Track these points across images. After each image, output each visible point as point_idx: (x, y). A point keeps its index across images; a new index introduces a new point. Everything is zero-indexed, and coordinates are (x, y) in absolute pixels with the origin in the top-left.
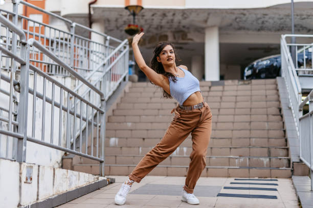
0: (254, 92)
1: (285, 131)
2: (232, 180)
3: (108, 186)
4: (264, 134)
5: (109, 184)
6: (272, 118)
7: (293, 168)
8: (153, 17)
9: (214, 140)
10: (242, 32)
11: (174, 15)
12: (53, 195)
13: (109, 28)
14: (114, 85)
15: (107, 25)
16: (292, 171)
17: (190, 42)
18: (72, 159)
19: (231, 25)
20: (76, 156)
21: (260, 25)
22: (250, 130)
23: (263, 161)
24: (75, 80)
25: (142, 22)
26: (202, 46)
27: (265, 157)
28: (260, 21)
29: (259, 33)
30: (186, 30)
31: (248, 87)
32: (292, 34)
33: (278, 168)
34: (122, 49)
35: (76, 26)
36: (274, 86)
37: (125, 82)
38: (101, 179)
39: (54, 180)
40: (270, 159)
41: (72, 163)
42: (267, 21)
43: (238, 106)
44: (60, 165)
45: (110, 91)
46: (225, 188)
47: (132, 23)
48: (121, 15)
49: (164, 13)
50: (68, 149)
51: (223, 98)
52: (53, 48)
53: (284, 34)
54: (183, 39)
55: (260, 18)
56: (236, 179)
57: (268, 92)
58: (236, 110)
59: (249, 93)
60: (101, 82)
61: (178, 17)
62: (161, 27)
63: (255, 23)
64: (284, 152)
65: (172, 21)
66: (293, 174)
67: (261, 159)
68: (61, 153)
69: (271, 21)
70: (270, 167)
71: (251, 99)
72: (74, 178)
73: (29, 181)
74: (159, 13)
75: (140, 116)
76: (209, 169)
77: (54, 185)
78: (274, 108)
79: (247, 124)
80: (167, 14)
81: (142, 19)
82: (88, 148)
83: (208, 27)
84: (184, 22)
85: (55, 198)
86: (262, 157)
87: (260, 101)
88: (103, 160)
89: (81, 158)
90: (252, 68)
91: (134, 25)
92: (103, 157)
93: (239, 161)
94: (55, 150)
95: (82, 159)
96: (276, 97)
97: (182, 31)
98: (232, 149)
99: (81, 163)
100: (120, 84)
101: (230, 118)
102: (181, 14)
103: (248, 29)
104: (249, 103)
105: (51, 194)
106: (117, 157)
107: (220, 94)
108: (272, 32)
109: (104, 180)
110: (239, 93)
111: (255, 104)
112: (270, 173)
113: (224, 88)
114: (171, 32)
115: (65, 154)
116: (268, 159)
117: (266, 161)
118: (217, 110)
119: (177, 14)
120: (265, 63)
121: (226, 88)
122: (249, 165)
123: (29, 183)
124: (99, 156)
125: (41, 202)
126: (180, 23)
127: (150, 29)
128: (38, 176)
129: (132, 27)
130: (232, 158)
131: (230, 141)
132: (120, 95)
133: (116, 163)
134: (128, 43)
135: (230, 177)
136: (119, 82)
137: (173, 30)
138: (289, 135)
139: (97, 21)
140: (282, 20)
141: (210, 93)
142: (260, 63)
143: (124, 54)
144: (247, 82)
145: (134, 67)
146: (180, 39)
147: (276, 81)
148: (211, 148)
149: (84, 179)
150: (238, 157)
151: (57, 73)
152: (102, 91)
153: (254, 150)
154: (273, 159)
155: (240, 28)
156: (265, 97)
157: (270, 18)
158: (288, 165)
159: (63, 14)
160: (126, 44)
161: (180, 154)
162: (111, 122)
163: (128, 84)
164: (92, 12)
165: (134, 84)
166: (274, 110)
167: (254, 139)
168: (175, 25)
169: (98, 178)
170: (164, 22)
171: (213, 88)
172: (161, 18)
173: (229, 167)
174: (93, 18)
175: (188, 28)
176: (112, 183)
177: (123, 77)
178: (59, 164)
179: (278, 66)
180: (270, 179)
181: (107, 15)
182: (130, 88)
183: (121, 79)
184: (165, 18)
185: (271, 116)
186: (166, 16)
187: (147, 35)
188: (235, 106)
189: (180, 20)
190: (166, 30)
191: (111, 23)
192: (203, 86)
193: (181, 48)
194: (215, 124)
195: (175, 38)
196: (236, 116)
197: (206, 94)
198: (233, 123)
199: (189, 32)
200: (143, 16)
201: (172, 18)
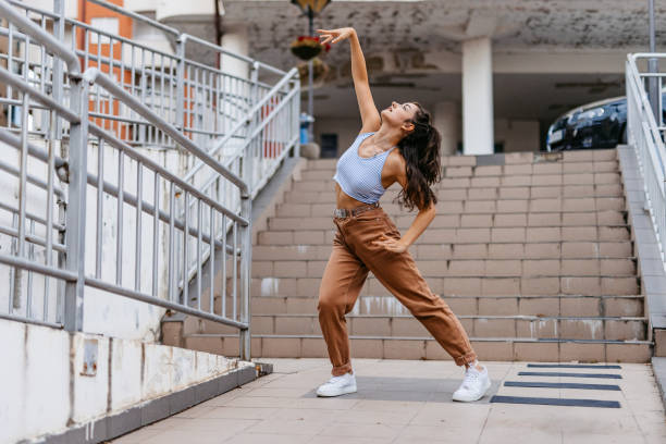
0: (569, 179)
1: (635, 262)
2: (522, 366)
3: (257, 381)
4: (591, 267)
5: (260, 376)
6: (607, 233)
7: (654, 340)
8: (352, 20)
9: (484, 280)
10: (542, 49)
11: (395, 14)
12: (142, 400)
13: (258, 45)
14: (269, 166)
15: (254, 39)
16: (652, 347)
17: (429, 71)
18: (182, 322)
19: (518, 34)
20: (190, 317)
21: (581, 34)
22: (560, 260)
23: (588, 327)
24: (188, 156)
26: (457, 80)
27: (592, 317)
28: (580, 26)
29: (579, 50)
30: (421, 47)
31: (556, 167)
32: (650, 52)
33: (621, 341)
34: (286, 90)
35: (188, 40)
36: (612, 165)
37: (292, 159)
38: (243, 365)
39: (143, 368)
40: (604, 321)
41: (181, 331)
42: (595, 26)
43: (534, 209)
44: (158, 335)
45: (261, 178)
46: (508, 384)
47: (307, 34)
48: (283, 17)
49: (374, 11)
50: (174, 302)
51: (502, 190)
52: (139, 88)
53: (633, 53)
54: (415, 66)
55: (582, 19)
56: (529, 366)
57: (599, 178)
58: (531, 216)
59: (557, 180)
60: (241, 159)
61: (404, 20)
62: (369, 41)
63: (569, 29)
64: (635, 306)
65: (392, 26)
66: (653, 354)
67: (585, 321)
68: (159, 312)
69: (604, 25)
70: (604, 338)
71: (562, 194)
72: (185, 365)
73: (90, 371)
74: (364, 12)
75: (324, 231)
77: (142, 378)
78: (611, 212)
79: (554, 247)
80: (381, 14)
81: (328, 23)
82: (215, 299)
83: (470, 40)
84: (417, 30)
85: (146, 406)
86: (585, 317)
87: (581, 198)
88: (246, 325)
89: (200, 321)
90: (563, 126)
91: (310, 38)
92: (246, 319)
93: (537, 325)
94: (147, 305)
95: (203, 324)
96: (616, 187)
97: (411, 49)
98: (521, 301)
99: (201, 333)
100: (282, 162)
101: (518, 234)
102: (412, 12)
103: (555, 43)
104: (558, 201)
105: (138, 399)
106: (277, 319)
107: (495, 182)
108: (605, 47)
109: (250, 367)
110: (536, 180)
111: (571, 204)
112: (605, 353)
113: (503, 169)
114: (390, 50)
115: (168, 312)
116: (599, 323)
117: (594, 325)
118: (490, 217)
119: (401, 13)
120: (591, 114)
121: (508, 170)
122: (560, 335)
123: (91, 376)
124: (238, 317)
125: (115, 417)
126: (408, 31)
127: (346, 46)
128: (110, 361)
129: (307, 42)
130: (521, 319)
131: (517, 284)
132: (283, 186)
133: (274, 332)
134: (298, 76)
135: (517, 360)
136: (279, 158)
137: (395, 46)
138: (644, 269)
139: (232, 30)
140: (627, 22)
141: (473, 180)
142: (580, 116)
143: (291, 100)
144: (552, 157)
145: (311, 127)
146: (409, 65)
147: (616, 154)
148: (478, 299)
149: (206, 366)
150: (535, 317)
151: (150, 142)
152: (244, 179)
153: (568, 302)
154: (611, 323)
155: (537, 42)
156: (592, 188)
157: (601, 19)
158: (642, 334)
159: (161, 15)
160: (293, 78)
162: (263, 245)
163: (300, 164)
164: (222, 12)
165: (311, 163)
166: (612, 216)
167: (568, 279)
168: (399, 35)
169: (236, 365)
170: (374, 31)
171: (480, 171)
172: (368, 21)
173: (515, 340)
174: (226, 23)
175: (426, 42)
176: (266, 374)
177: (288, 148)
178: (155, 334)
179: (621, 122)
180: (604, 364)
181: (253, 15)
182: (303, 171)
183: (284, 153)
184: (377, 21)
185: (605, 229)
186: (379, 17)
187: (338, 58)
188: (528, 208)
189: (408, 26)
190: (379, 47)
191: (261, 32)
192: (458, 167)
193: (411, 85)
194: (484, 246)
195: (398, 65)
196: (529, 230)
197: (466, 182)
198: (524, 244)
199: (428, 52)
200: (331, 18)
201: (391, 21)
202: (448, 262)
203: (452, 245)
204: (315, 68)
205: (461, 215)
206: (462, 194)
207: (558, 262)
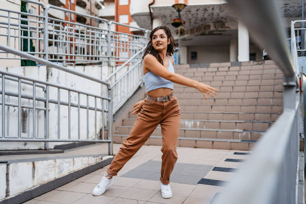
0: (265, 71)
2: (231, 154)
4: (268, 109)
6: (277, 94)
8: (198, 12)
9: (224, 115)
11: (213, 9)
12: (34, 186)
13: (166, 22)
15: (165, 20)
17: (227, 29)
22: (256, 106)
25: (190, 16)
26: (236, 32)
30: (224, 21)
31: (261, 67)
35: (113, 23)
38: (106, 158)
42: (288, 10)
43: (250, 84)
44: (99, 135)
46: (216, 169)
49: (205, 8)
51: (238, 76)
53: (294, 20)
54: (222, 27)
56: (235, 153)
57: (277, 71)
58: (248, 87)
59: (261, 72)
61: (217, 11)
62: (205, 19)
65: (212, 13)
69: (291, 9)
71: (262, 77)
72: (66, 165)
74: (201, 9)
76: (214, 142)
77: (33, 177)
78: (280, 85)
79: (255, 100)
80: (208, 9)
81: (190, 14)
84: (222, 15)
85: (36, 188)
87: (269, 79)
88: (110, 141)
91: (178, 19)
92: (111, 138)
93: (242, 135)
95: (117, 130)
97: (220, 21)
98: (237, 124)
99: (117, 134)
101: (241, 95)
102: (218, 8)
104: (259, 81)
105: (31, 186)
107: (236, 73)
110: (253, 72)
111: (265, 82)
113: (240, 68)
118: (232, 87)
119: (215, 8)
121: (242, 68)
122: (251, 138)
126: (218, 15)
127: (197, 21)
129: (177, 21)
130: (235, 132)
131: (237, 116)
135: (232, 149)
137: (214, 21)
139: (156, 17)
141: (228, 72)
144: (260, 63)
146: (220, 27)
148: (220, 122)
149: (81, 163)
150: (241, 131)
153: (256, 125)
156: (274, 75)
157: (290, 7)
161: (194, 127)
164: (152, 11)
166: (280, 87)
167: (258, 115)
168: (215, 17)
169: (102, 159)
170: (206, 15)
171: (232, 68)
172: (204, 12)
173: (232, 141)
174: (154, 15)
175: (225, 19)
178: (97, 135)
181: (163, 12)
185: (276, 93)
186: (207, 11)
187: (195, 25)
188: (248, 83)
189: (218, 13)
190: (209, 21)
191: (167, 18)
192: (223, 67)
193: (221, 34)
194: (227, 100)
195: (215, 27)
196: (246, 93)
197: (225, 73)
198: (243, 99)
199: (226, 22)
200: (190, 11)
201: (211, 12)
202: (212, 107)
203: (215, 99)
204: (181, 30)
205: (220, 87)
206: (223, 78)
207: (255, 107)
